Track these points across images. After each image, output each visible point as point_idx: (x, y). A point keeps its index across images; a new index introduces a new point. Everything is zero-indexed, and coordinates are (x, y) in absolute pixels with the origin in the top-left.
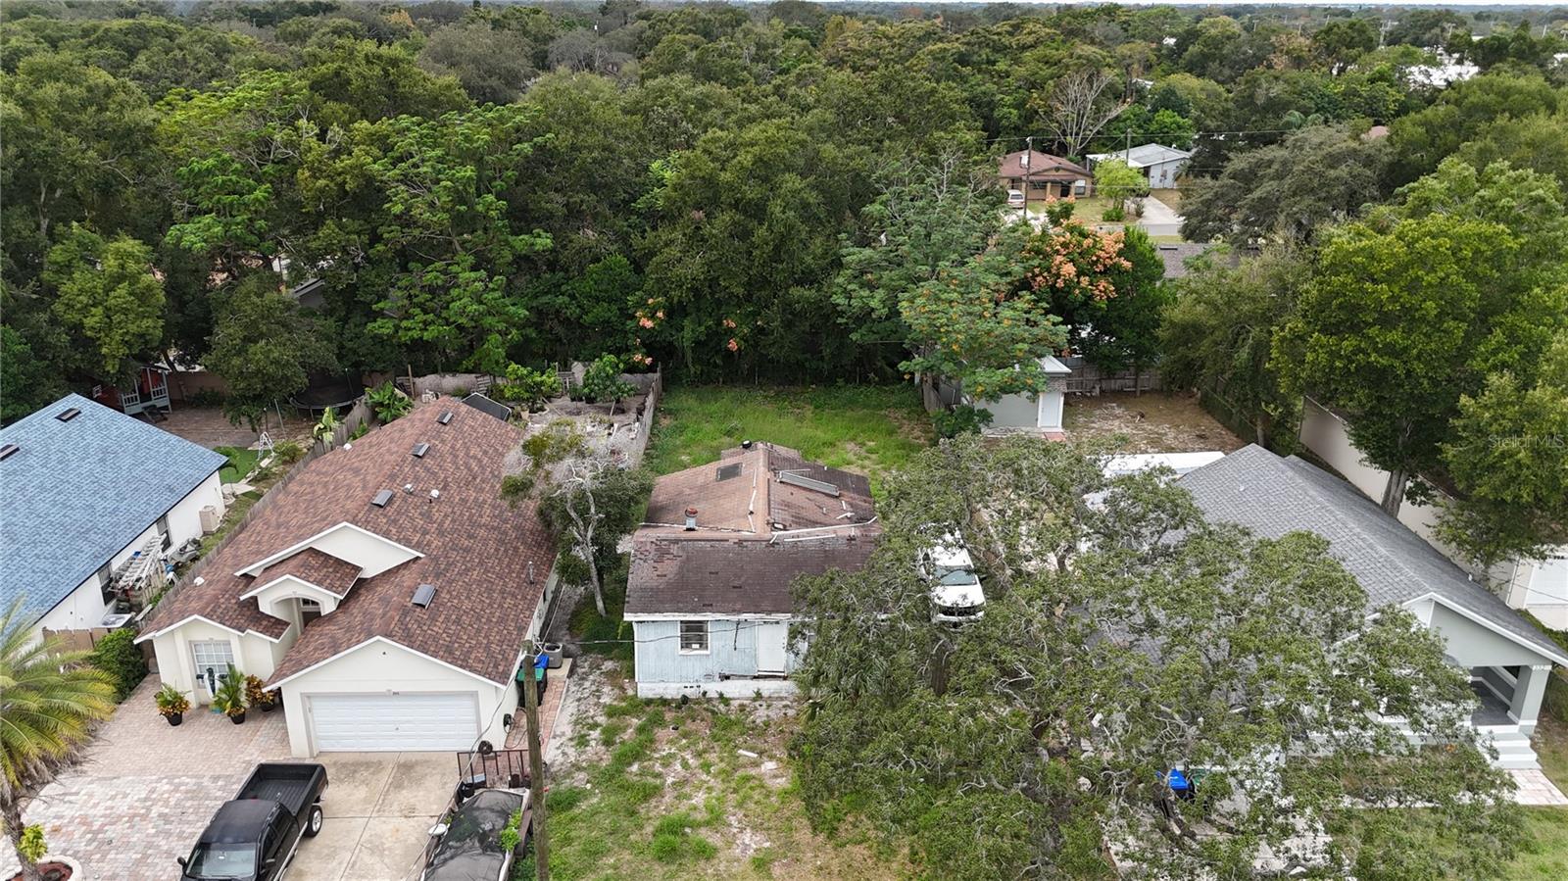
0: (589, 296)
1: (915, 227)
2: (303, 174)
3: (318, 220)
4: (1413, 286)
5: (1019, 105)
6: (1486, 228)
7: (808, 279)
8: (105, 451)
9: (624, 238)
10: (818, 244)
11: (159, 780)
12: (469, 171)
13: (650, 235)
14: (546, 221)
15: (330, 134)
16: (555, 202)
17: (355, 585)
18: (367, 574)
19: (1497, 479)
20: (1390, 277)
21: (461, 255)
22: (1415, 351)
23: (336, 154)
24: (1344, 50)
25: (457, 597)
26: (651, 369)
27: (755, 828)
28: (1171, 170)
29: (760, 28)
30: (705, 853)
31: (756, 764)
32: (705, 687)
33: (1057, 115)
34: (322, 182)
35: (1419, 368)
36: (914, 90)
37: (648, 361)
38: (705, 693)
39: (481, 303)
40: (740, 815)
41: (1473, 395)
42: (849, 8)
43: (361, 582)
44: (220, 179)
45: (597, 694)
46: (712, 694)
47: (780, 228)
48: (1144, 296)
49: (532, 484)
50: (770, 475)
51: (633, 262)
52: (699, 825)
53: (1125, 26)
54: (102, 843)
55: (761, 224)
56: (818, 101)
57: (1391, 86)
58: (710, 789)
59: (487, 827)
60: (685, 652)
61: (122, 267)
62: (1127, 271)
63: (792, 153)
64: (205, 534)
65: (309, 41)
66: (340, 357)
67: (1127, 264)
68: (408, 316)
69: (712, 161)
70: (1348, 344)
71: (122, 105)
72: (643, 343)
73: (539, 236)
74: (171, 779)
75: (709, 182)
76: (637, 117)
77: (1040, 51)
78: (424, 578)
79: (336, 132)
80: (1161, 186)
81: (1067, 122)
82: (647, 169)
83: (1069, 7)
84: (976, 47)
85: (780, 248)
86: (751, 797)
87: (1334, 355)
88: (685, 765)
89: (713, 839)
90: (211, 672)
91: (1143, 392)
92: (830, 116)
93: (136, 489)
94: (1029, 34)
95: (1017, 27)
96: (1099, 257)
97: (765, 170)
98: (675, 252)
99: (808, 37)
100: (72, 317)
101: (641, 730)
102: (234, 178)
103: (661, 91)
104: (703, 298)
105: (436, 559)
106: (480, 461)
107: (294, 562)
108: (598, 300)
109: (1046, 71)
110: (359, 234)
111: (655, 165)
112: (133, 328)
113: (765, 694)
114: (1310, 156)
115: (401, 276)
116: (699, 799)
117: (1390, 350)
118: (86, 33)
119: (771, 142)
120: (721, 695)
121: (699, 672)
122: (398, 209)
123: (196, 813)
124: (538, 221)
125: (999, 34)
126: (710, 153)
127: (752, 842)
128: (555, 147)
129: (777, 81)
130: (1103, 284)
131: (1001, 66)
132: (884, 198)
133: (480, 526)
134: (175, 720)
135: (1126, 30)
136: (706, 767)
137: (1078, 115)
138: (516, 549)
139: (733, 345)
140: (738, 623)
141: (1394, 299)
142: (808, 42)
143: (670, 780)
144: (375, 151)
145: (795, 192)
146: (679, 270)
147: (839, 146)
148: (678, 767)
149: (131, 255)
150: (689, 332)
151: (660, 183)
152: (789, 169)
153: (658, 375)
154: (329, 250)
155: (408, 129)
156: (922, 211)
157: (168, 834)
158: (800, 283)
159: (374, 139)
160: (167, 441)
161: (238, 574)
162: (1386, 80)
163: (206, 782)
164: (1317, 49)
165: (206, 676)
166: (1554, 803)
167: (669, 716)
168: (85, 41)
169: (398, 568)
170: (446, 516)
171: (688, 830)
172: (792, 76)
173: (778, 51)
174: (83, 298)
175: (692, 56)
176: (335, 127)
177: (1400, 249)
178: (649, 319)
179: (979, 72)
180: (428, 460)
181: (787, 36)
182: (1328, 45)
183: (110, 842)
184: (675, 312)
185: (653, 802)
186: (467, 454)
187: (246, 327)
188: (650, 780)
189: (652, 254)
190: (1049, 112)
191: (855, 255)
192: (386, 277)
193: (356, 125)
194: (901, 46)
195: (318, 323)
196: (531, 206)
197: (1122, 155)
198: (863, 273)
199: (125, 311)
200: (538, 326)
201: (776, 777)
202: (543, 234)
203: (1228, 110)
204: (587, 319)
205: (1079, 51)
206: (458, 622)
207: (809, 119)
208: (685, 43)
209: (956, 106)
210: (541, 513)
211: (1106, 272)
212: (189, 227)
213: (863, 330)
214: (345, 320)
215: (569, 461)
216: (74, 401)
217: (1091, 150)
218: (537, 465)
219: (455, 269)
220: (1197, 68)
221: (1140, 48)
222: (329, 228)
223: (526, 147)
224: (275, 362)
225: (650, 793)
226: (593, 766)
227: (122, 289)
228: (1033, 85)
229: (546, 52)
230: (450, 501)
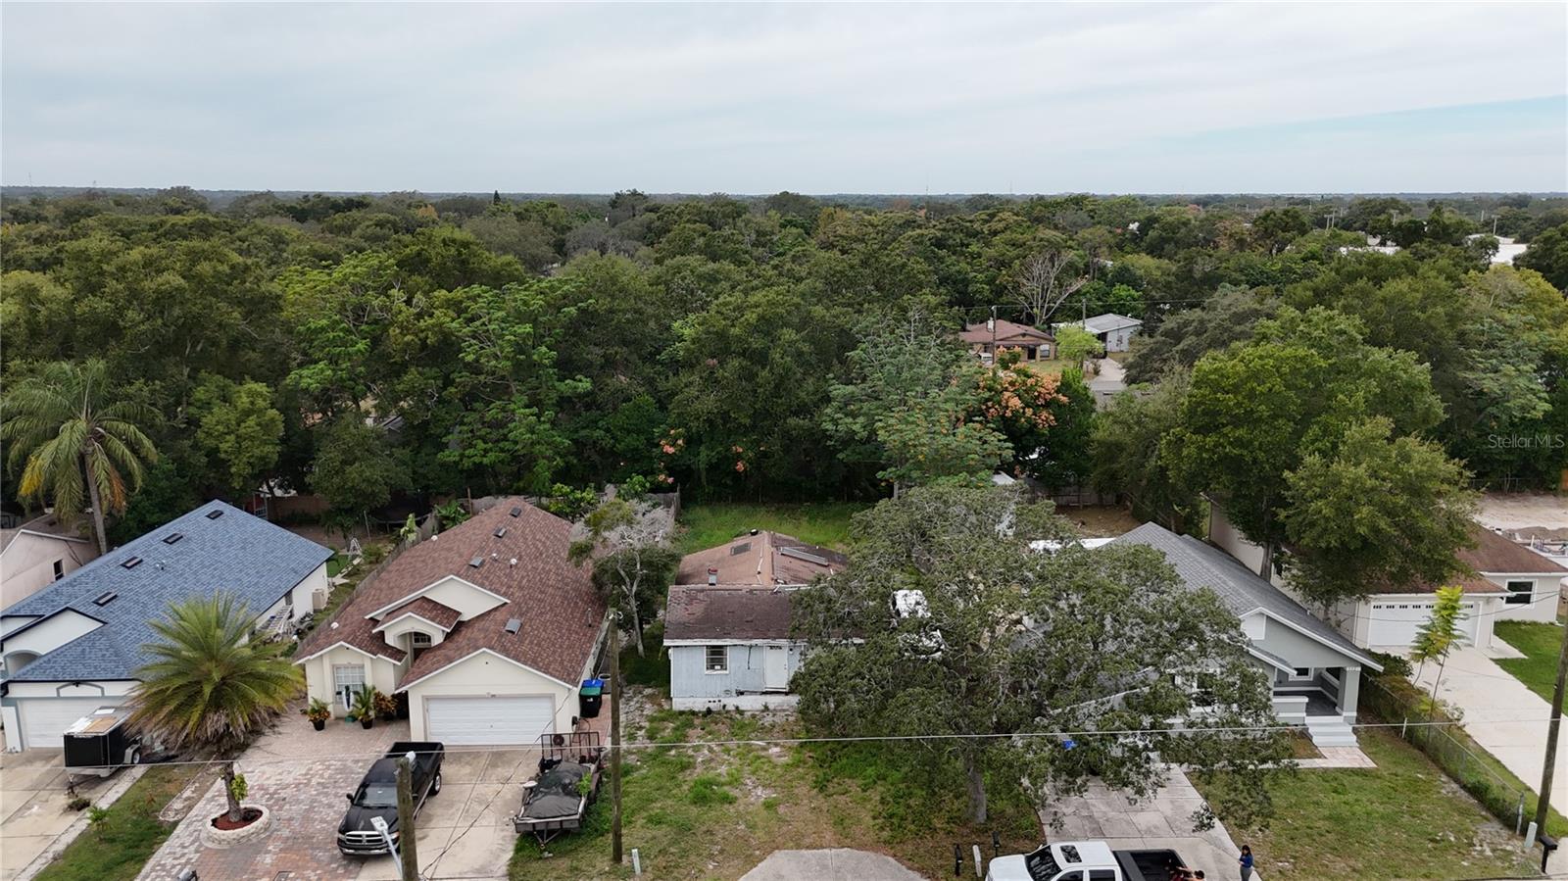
0: (621, 429)
1: (888, 367)
2: (394, 331)
3: (403, 367)
4: (1252, 395)
5: (991, 281)
6: (1301, 352)
7: (802, 410)
8: (245, 541)
9: (650, 382)
10: (810, 384)
11: (314, 763)
12: (528, 328)
13: (673, 380)
14: (586, 369)
15: (415, 301)
16: (594, 354)
17: (458, 627)
18: (465, 618)
19: (1315, 532)
20: (1235, 389)
21: (516, 397)
22: (1256, 443)
23: (419, 316)
24: (1280, 234)
25: (537, 629)
26: (672, 489)
27: (765, 787)
28: (1126, 335)
29: (759, 218)
30: (729, 800)
31: (764, 749)
32: (724, 701)
33: (1023, 290)
34: (408, 338)
35: (1261, 456)
36: (889, 264)
37: (670, 480)
38: (724, 706)
39: (533, 433)
40: (754, 778)
41: (1293, 470)
42: (841, 201)
43: (461, 624)
44: (331, 335)
45: (641, 709)
46: (730, 707)
47: (779, 370)
48: (1080, 425)
49: (592, 547)
50: (773, 549)
51: (659, 401)
52: (723, 785)
53: (1092, 214)
54: (278, 800)
55: (763, 368)
56: (809, 273)
57: (1322, 264)
58: (730, 764)
59: (567, 781)
60: (710, 672)
61: (252, 403)
62: (1065, 405)
63: (789, 313)
64: (315, 611)
65: (354, 233)
66: (414, 481)
67: (1064, 399)
68: (471, 446)
69: (724, 319)
70: (1211, 440)
71: (258, 280)
72: (666, 468)
73: (580, 381)
74: (322, 763)
75: (722, 335)
76: (662, 287)
77: (1008, 235)
78: (513, 616)
79: (419, 298)
80: (1118, 349)
81: (1033, 295)
82: (668, 328)
83: (1041, 198)
84: (951, 233)
85: (780, 385)
86: (762, 769)
87: (1201, 449)
88: (711, 750)
89: (734, 793)
90: (347, 688)
91: (1086, 507)
92: (819, 285)
93: (270, 570)
94: (1000, 221)
95: (992, 216)
96: (1040, 393)
97: (767, 326)
98: (694, 391)
99: (802, 226)
100: (211, 443)
101: (676, 729)
102: (341, 334)
103: (678, 267)
104: (719, 426)
105: (519, 604)
106: (544, 543)
107: (413, 605)
108: (629, 432)
109: (1013, 252)
110: (434, 378)
111: (676, 325)
112: (257, 452)
113: (771, 707)
114: (1222, 315)
115: (466, 414)
116: (723, 769)
117: (1238, 442)
118: (153, 227)
119: (771, 303)
120: (737, 708)
121: (720, 689)
122: (470, 358)
123: (345, 781)
124: (580, 370)
125: (971, 221)
126: (722, 314)
127: (762, 794)
128: (596, 311)
129: (776, 261)
130: (1044, 415)
131: (974, 248)
132: (864, 346)
133: (548, 586)
134: (319, 726)
135: (1093, 218)
136: (728, 751)
137: (1043, 289)
138: (576, 603)
139: (740, 466)
140: (751, 647)
141: (1239, 405)
142: (802, 231)
143: (700, 760)
144: (452, 313)
145: (792, 343)
146: (697, 405)
147: (827, 309)
148: (706, 752)
149: (261, 394)
150: (704, 455)
151: (680, 339)
152: (786, 325)
153: (677, 494)
154: (407, 394)
155: (479, 296)
156: (894, 355)
157: (327, 795)
158: (796, 414)
159: (449, 304)
160: (289, 537)
161: (367, 617)
162: (1317, 259)
163: (349, 764)
164: (1256, 233)
165: (344, 693)
166: (1364, 766)
167: (697, 722)
168: (153, 234)
169: (490, 612)
170: (523, 577)
171: (715, 787)
172: (788, 257)
173: (775, 238)
174: (220, 428)
175: (701, 241)
176: (419, 295)
177: (1241, 368)
178: (671, 446)
179: (954, 254)
180: (505, 539)
181: (783, 226)
182: (1266, 229)
183: (284, 799)
184: (692, 441)
185: (688, 772)
186: (534, 538)
187: (344, 452)
188: (685, 759)
189: (674, 394)
190: (1017, 287)
191: (839, 390)
192: (454, 415)
193: (436, 293)
194: (884, 233)
195: (398, 452)
196: (575, 357)
197: (1080, 323)
198: (846, 405)
199: (252, 439)
200: (578, 454)
201: (780, 756)
202: (584, 379)
203: (1170, 282)
204: (620, 447)
205: (1040, 235)
206: (538, 644)
207: (802, 287)
208: (694, 230)
209: (923, 277)
210: (594, 578)
211: (1047, 405)
212: (305, 372)
213: (848, 452)
214: (417, 452)
215: (622, 528)
216: (216, 505)
217: (1056, 319)
218: (596, 533)
219: (512, 406)
220: (1155, 250)
221: (1101, 232)
222: (412, 375)
223: (573, 310)
224: (367, 480)
225: (685, 767)
226: (639, 751)
227: (252, 421)
228: (1002, 263)
229: (564, 240)
230: (525, 567)
